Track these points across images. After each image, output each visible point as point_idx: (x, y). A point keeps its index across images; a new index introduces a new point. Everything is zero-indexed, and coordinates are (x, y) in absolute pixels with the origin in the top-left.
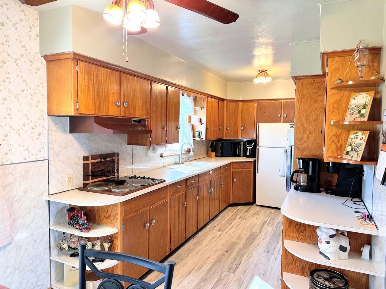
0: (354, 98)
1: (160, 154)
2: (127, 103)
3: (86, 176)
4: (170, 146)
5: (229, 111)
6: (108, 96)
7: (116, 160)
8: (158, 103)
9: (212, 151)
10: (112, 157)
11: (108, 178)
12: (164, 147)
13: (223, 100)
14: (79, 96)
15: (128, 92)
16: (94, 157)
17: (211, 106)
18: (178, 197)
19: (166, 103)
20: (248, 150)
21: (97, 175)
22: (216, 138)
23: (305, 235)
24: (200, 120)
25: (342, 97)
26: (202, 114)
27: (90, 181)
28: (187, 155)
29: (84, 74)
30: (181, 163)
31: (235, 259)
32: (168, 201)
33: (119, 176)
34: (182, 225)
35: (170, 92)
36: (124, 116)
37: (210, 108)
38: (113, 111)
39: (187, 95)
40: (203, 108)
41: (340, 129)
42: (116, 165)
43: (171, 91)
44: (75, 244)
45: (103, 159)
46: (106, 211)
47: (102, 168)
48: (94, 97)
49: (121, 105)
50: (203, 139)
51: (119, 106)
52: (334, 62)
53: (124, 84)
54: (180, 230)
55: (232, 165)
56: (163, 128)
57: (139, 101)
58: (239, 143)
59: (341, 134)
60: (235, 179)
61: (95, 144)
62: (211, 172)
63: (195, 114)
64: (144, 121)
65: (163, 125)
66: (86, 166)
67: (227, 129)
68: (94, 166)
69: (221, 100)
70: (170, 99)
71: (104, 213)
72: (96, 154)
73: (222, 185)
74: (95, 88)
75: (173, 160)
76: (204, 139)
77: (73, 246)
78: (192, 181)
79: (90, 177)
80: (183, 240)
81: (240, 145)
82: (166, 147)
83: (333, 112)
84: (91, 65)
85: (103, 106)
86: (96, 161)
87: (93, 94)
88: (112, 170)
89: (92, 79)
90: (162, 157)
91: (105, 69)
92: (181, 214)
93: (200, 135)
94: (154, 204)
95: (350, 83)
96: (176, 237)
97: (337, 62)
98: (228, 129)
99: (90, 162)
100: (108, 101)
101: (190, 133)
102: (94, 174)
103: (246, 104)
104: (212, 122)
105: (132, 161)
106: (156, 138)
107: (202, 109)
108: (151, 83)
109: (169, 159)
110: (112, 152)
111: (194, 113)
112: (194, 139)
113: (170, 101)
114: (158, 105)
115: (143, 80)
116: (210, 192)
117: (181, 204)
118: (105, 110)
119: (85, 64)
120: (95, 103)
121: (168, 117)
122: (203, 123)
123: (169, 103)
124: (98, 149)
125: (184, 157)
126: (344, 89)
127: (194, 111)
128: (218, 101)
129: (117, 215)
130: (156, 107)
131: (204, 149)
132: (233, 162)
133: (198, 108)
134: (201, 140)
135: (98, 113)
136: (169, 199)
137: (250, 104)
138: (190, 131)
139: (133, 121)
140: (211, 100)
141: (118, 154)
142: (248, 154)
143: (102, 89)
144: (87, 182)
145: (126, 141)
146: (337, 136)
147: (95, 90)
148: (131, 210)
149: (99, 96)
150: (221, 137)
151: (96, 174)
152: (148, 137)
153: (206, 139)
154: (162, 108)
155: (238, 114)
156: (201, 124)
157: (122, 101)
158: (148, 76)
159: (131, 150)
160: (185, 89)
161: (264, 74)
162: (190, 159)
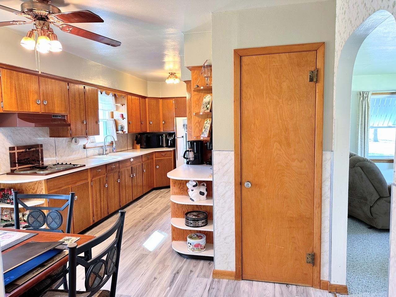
0: (205, 98)
1: (83, 146)
2: (46, 101)
3: (13, 164)
4: (91, 138)
5: (150, 107)
6: (29, 96)
7: (40, 151)
8: (76, 101)
9: (137, 143)
10: (36, 148)
11: (34, 165)
12: (86, 139)
13: (144, 98)
14: (3, 96)
15: (47, 92)
16: (19, 147)
17: (132, 103)
18: (98, 179)
19: (84, 100)
20: (169, 141)
21: (23, 163)
22: (139, 131)
23: (184, 190)
24: (121, 115)
25: (200, 97)
26: (124, 110)
27: (17, 167)
28: (111, 147)
29: (6, 79)
30: (104, 153)
31: (149, 223)
32: (88, 182)
33: (43, 164)
34: (104, 202)
35: (87, 91)
36: (44, 112)
37: (131, 105)
38: (33, 108)
39: (106, 93)
40: (124, 104)
41: (200, 118)
42: (40, 154)
43: (89, 90)
44: (7, 217)
45: (27, 149)
46: (33, 188)
47: (27, 157)
48: (17, 97)
49: (41, 103)
50: (125, 132)
51: (39, 104)
52: (195, 73)
53: (43, 86)
54: (102, 206)
55: (154, 155)
56: (83, 123)
57: (57, 99)
58: (162, 135)
59: (201, 121)
60: (158, 166)
61: (20, 136)
62: (132, 160)
63: (117, 110)
64: (64, 116)
65: (83, 119)
66: (12, 156)
67: (149, 123)
68: (20, 155)
69: (142, 98)
70: (88, 97)
71: (31, 190)
72: (21, 145)
73: (145, 171)
74: (17, 90)
75: (97, 151)
76: (127, 132)
77: (5, 218)
78: (112, 167)
79: (17, 164)
80: (106, 215)
81: (162, 138)
82: (88, 140)
83: (196, 107)
84: (12, 71)
85: (24, 104)
86: (21, 151)
87: (15, 95)
88: (36, 159)
89: (14, 82)
90: (85, 148)
91: (25, 74)
92: (102, 193)
93: (123, 129)
94: (76, 183)
95: (202, 88)
96: (99, 212)
97: (196, 73)
98: (151, 123)
99: (16, 151)
100: (29, 100)
101: (113, 127)
102: (20, 162)
103: (165, 101)
104: (134, 117)
105: (55, 151)
106: (76, 130)
107: (122, 106)
108: (68, 83)
109: (93, 150)
110: (35, 144)
111: (115, 109)
112: (117, 132)
113: (88, 99)
114: (76, 102)
115: (61, 82)
116: (132, 176)
117: (102, 186)
118: (26, 108)
119: (7, 71)
120: (17, 102)
121: (87, 113)
122: (125, 118)
123: (87, 100)
124: (23, 141)
125: (108, 149)
126: (201, 91)
127: (116, 107)
128: (139, 98)
129: (42, 190)
130: (75, 104)
131: (130, 142)
132: (155, 152)
133: (119, 105)
134: (124, 133)
135: (20, 110)
136: (89, 180)
137: (168, 101)
138: (113, 125)
139: (53, 116)
140: (131, 97)
141: (41, 146)
142: (169, 145)
143: (23, 91)
144: (14, 168)
145: (48, 134)
146: (199, 123)
147: (17, 92)
148: (54, 186)
149: (20, 96)
150: (144, 130)
151: (22, 161)
152: (68, 130)
153: (128, 132)
154: (80, 105)
155: (159, 110)
156: (123, 119)
157: (42, 99)
158: (65, 78)
159: (53, 142)
160: (102, 88)
161: (173, 76)
162: (115, 150)
